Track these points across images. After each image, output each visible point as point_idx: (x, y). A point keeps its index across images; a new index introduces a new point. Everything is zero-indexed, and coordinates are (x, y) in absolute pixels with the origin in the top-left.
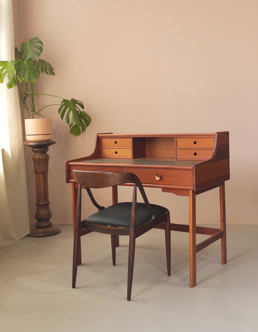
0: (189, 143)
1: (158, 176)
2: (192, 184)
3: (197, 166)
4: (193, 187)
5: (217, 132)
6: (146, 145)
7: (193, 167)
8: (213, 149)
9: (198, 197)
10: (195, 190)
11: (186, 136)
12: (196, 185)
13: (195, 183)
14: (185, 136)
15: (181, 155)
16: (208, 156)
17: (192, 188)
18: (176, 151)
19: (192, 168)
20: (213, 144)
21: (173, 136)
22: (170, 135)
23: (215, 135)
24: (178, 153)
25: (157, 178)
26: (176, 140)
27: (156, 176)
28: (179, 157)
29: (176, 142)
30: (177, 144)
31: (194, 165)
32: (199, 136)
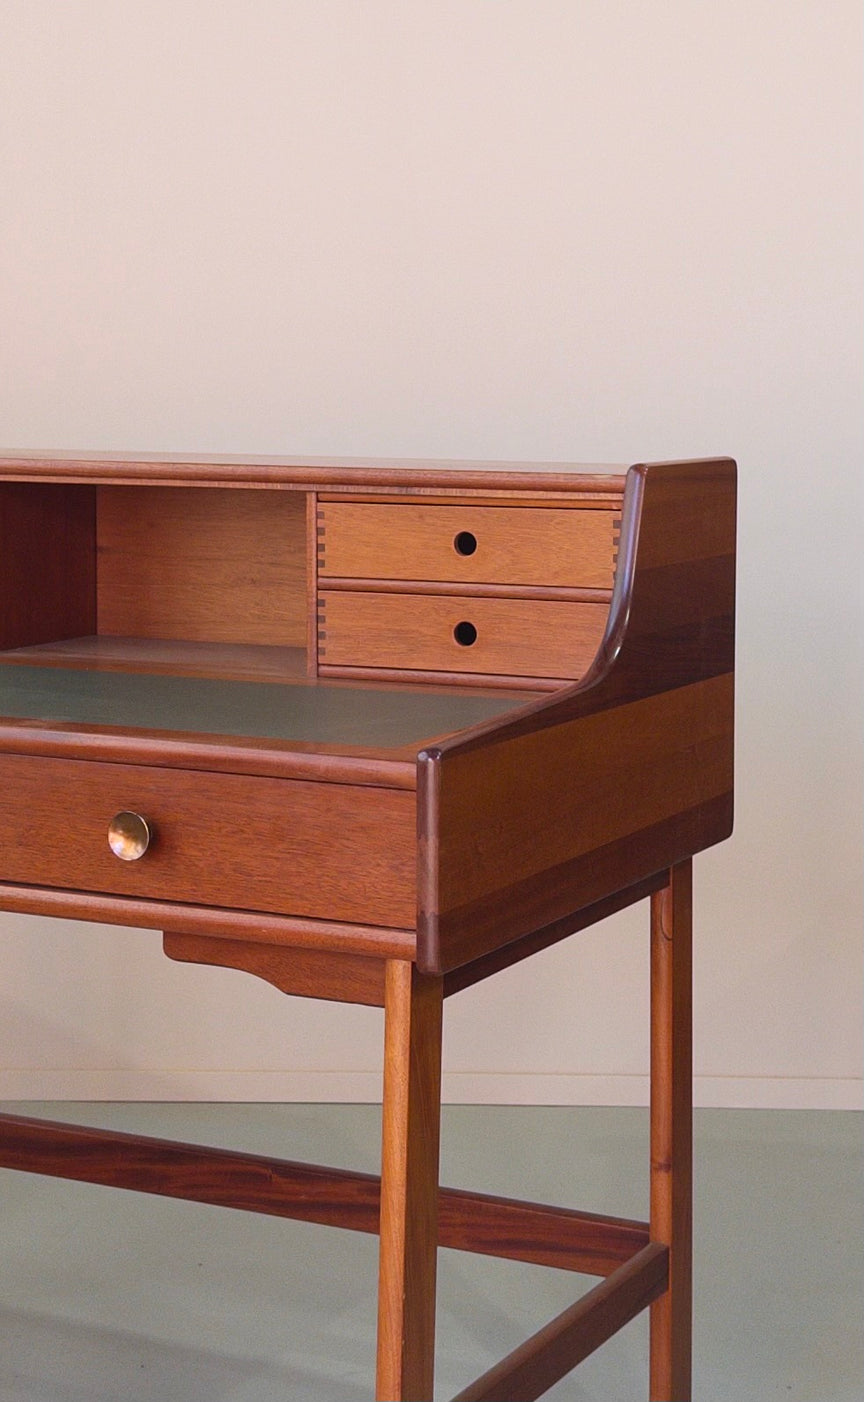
0: (417, 543)
2: (412, 910)
3: (450, 757)
4: (421, 941)
5: (638, 468)
6: (102, 541)
7: (422, 768)
8: (608, 602)
9: (458, 1008)
10: (431, 960)
11: (396, 490)
12: (445, 923)
13: (431, 908)
14: (386, 490)
15: (354, 637)
16: (571, 651)
17: (410, 939)
18: (320, 603)
19: (412, 769)
20: (604, 558)
21: (291, 487)
22: (274, 472)
23: (622, 492)
24: (332, 622)
25: (124, 847)
26: (319, 515)
27: (115, 831)
28: (335, 652)
29: (320, 531)
30: (320, 548)
31: (432, 752)
32: (500, 494)
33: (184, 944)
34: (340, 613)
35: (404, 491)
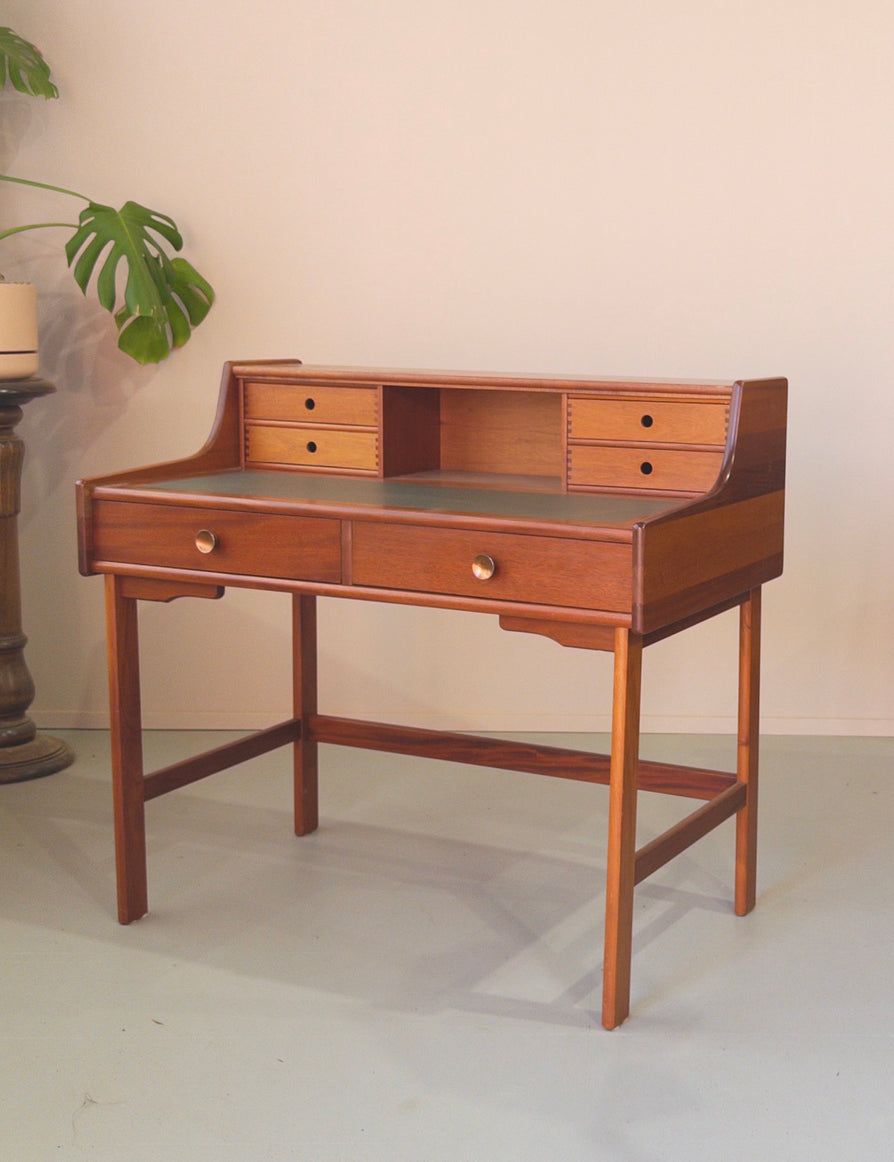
0: (621, 422)
1: (485, 565)
2: (629, 603)
3: (650, 527)
4: (634, 618)
5: (739, 383)
6: (443, 418)
7: (635, 532)
8: (722, 452)
9: (649, 653)
10: (639, 627)
11: (610, 393)
12: (646, 610)
13: (639, 601)
14: (605, 393)
15: (586, 470)
16: (701, 478)
17: (628, 618)
18: (569, 452)
19: (631, 534)
20: (720, 429)
21: (554, 391)
22: (545, 383)
23: (730, 394)
24: (575, 463)
25: (481, 572)
26: (569, 405)
27: (476, 564)
28: (577, 478)
29: (569, 414)
30: (569, 423)
31: (640, 525)
32: (666, 395)
33: (510, 622)
34: (579, 457)
35: (614, 393)
